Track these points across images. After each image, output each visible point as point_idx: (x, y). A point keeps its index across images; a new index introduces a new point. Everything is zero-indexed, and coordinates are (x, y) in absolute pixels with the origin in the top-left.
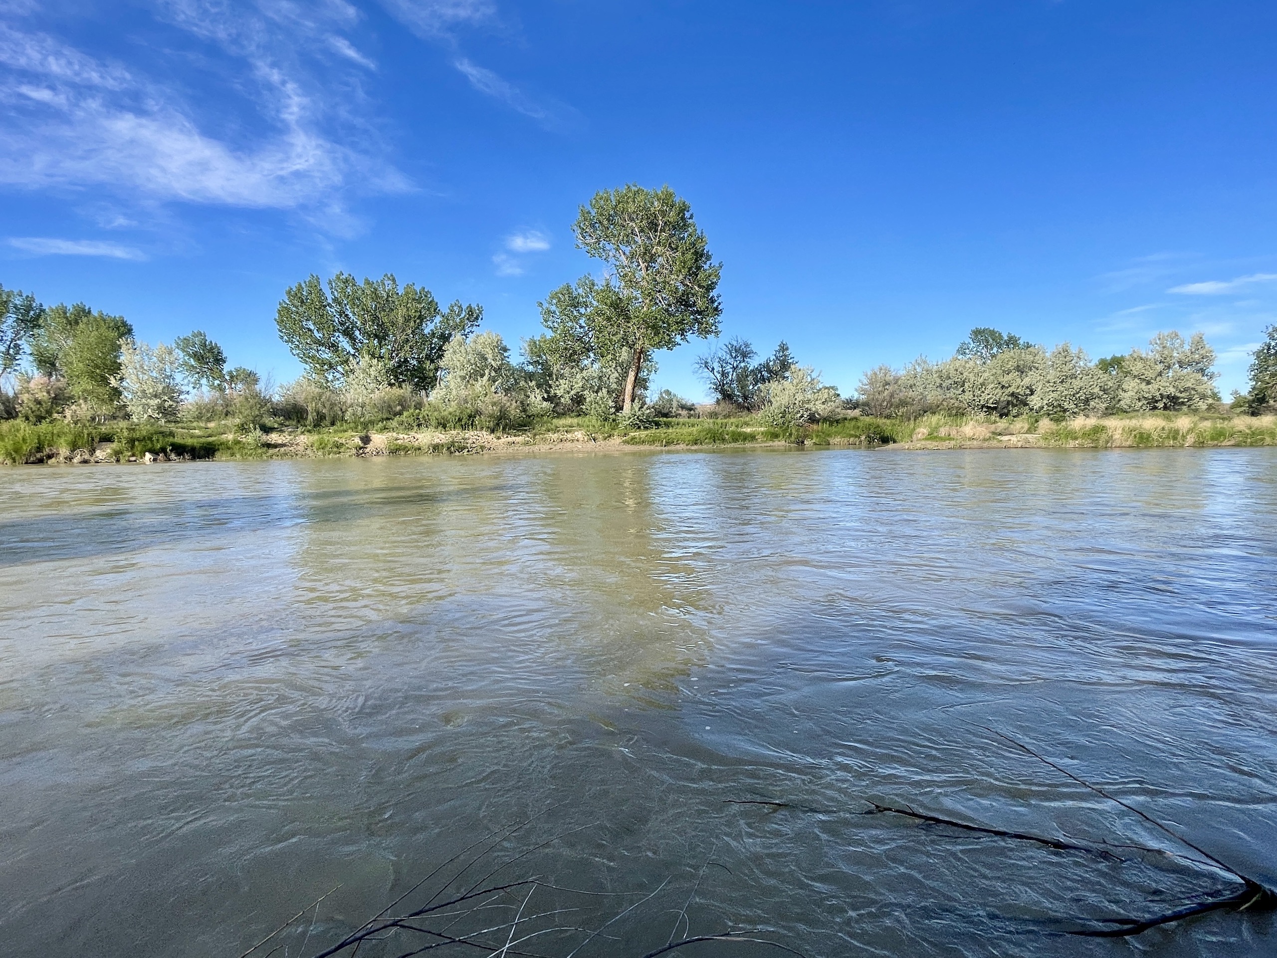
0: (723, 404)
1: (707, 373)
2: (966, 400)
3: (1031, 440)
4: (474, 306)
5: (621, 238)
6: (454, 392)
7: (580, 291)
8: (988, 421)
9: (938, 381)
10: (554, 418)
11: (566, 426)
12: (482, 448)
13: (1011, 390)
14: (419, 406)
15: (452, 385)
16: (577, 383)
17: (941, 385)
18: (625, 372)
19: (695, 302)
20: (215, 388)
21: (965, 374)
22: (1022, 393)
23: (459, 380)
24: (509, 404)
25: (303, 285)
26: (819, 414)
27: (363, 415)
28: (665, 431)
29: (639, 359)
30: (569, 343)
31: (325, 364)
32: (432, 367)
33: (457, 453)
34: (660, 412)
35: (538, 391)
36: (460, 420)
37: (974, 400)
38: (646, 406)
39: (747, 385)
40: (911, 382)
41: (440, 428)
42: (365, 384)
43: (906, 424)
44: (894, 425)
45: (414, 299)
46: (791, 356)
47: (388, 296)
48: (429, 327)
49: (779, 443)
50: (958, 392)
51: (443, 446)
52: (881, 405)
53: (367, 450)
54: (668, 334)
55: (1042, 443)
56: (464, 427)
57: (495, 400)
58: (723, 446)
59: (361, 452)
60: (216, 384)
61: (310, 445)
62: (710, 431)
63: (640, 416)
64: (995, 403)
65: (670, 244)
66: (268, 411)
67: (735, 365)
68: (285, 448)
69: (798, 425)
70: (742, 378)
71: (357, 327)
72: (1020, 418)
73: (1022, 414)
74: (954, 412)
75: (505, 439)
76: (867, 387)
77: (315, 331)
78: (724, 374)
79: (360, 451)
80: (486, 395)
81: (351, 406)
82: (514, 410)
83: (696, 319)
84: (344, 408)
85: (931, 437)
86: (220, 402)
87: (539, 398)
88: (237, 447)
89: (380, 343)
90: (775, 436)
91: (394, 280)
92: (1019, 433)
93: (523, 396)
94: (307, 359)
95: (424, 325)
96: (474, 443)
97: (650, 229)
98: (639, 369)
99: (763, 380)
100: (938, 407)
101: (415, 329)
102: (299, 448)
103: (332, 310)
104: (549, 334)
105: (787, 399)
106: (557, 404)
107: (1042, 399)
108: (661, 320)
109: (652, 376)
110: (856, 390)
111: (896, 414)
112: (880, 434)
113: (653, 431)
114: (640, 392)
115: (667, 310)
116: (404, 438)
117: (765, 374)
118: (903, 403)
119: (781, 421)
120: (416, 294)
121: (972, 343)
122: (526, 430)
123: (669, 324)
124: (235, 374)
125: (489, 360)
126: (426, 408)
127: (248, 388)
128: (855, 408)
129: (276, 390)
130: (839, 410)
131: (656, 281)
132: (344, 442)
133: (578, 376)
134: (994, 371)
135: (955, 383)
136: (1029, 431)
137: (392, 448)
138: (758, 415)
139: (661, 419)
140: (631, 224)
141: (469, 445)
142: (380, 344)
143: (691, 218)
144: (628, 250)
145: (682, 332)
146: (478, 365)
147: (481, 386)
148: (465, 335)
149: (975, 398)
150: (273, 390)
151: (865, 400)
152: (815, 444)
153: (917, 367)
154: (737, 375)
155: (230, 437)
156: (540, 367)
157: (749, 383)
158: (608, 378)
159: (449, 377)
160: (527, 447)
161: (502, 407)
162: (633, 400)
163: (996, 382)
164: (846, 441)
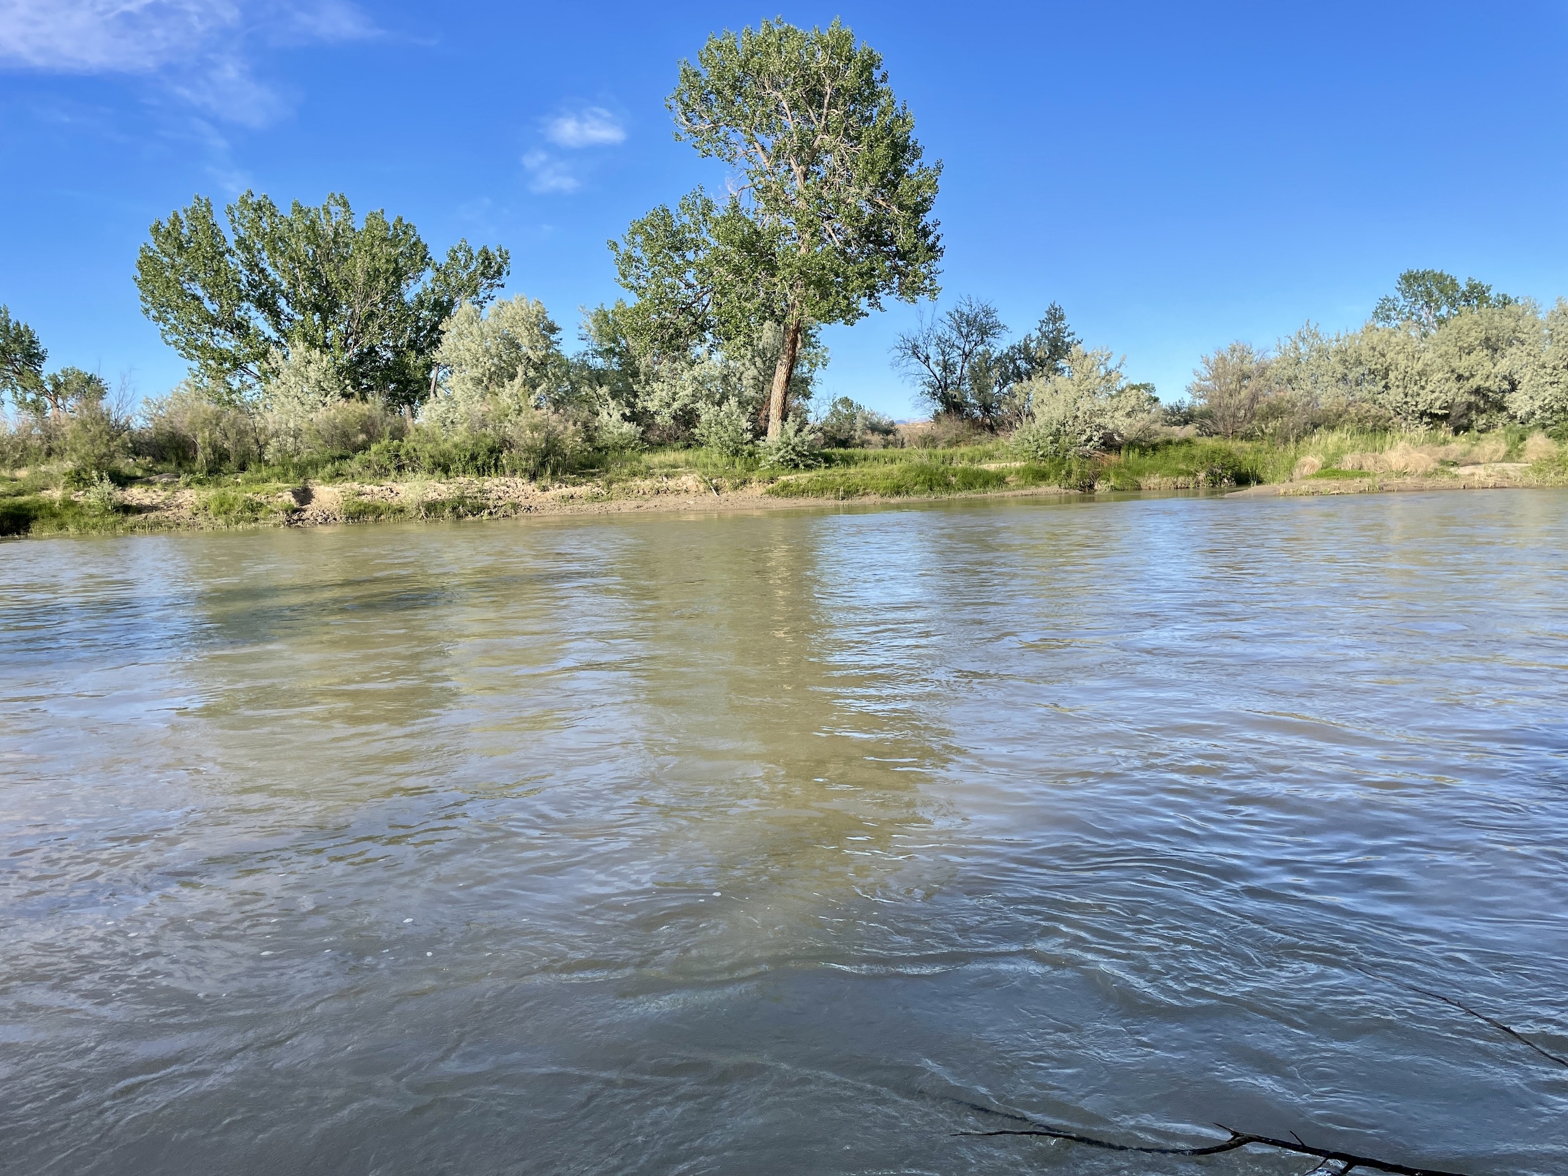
0: (945, 421)
1: (915, 365)
2: (1391, 403)
3: (1511, 474)
4: (493, 250)
5: (757, 120)
6: (462, 408)
7: (686, 219)
8: (1433, 440)
9: (1340, 369)
10: (643, 451)
11: (666, 466)
12: (516, 506)
13: (1474, 383)
14: (399, 433)
15: (458, 395)
16: (683, 388)
17: (1344, 378)
18: (770, 368)
19: (892, 237)
20: (27, 406)
21: (1390, 356)
22: (1495, 388)
23: (470, 385)
24: (561, 428)
25: (182, 216)
26: (1120, 435)
27: (298, 452)
28: (842, 471)
29: (794, 342)
30: (668, 315)
31: (225, 360)
32: (420, 362)
33: (470, 518)
34: (833, 438)
35: (612, 404)
36: (474, 457)
37: (1406, 403)
38: (807, 428)
39: (988, 385)
40: (1290, 372)
41: (438, 473)
42: (299, 395)
43: (1281, 449)
44: (1259, 451)
45: (384, 240)
46: (1069, 330)
47: (336, 234)
48: (411, 292)
49: (1048, 489)
50: (1375, 389)
51: (443, 504)
52: (1234, 416)
53: (305, 515)
54: (845, 297)
55: (1533, 479)
56: (481, 471)
57: (537, 420)
58: (945, 497)
59: (296, 517)
60: (28, 400)
61: (201, 507)
62: (922, 470)
63: (796, 445)
64: (1445, 408)
65: (846, 129)
66: (124, 446)
67: (967, 350)
68: (158, 513)
69: (1083, 456)
70: (979, 375)
71: (282, 292)
72: (1491, 435)
73: (1495, 426)
74: (1369, 425)
75: (557, 491)
76: (1207, 383)
77: (206, 301)
78: (946, 367)
79: (294, 515)
80: (520, 411)
81: (276, 434)
82: (571, 438)
83: (895, 268)
84: (262, 438)
85: (1328, 471)
86: (37, 431)
87: (617, 416)
88: (70, 513)
89: (324, 320)
90: (1041, 476)
91: (345, 204)
92: (1490, 461)
93: (586, 413)
94: (194, 352)
95: (403, 286)
96: (500, 498)
97: (810, 104)
98: (793, 362)
99: (1019, 376)
100: (1340, 416)
101: (389, 293)
102: (182, 512)
103: (235, 260)
104: (632, 300)
105: (1061, 411)
106: (649, 427)
107: (1531, 398)
108: (831, 270)
109: (818, 374)
110: (1189, 390)
111: (1262, 431)
112: (1231, 468)
113: (821, 472)
114: (796, 402)
115: (843, 253)
116: (373, 491)
117: (1023, 364)
118: (1275, 412)
119: (1051, 449)
120: (388, 229)
121: (1401, 298)
122: (593, 475)
123: (846, 278)
124: (62, 380)
125: (524, 349)
126: (411, 437)
127: (87, 406)
128: (1186, 423)
129: (139, 407)
130: (1157, 427)
131: (822, 198)
132: (264, 501)
133: (686, 375)
134: (1444, 348)
135: (1371, 372)
136: (1508, 457)
137: (352, 509)
138: (1009, 440)
139: (835, 450)
140: (775, 93)
141: (490, 503)
142: (325, 322)
143: (884, 78)
144: (770, 142)
145: (871, 292)
146: (504, 357)
147: (511, 396)
148: (479, 303)
149: (1409, 399)
150: (133, 408)
151: (1204, 408)
152: (1114, 489)
153: (1301, 344)
154: (972, 368)
155: (56, 494)
156: (615, 360)
157: (993, 381)
158: (740, 379)
159: (452, 381)
160: (597, 505)
161: (549, 434)
162: (784, 418)
163: (1446, 369)
164: (1170, 482)
